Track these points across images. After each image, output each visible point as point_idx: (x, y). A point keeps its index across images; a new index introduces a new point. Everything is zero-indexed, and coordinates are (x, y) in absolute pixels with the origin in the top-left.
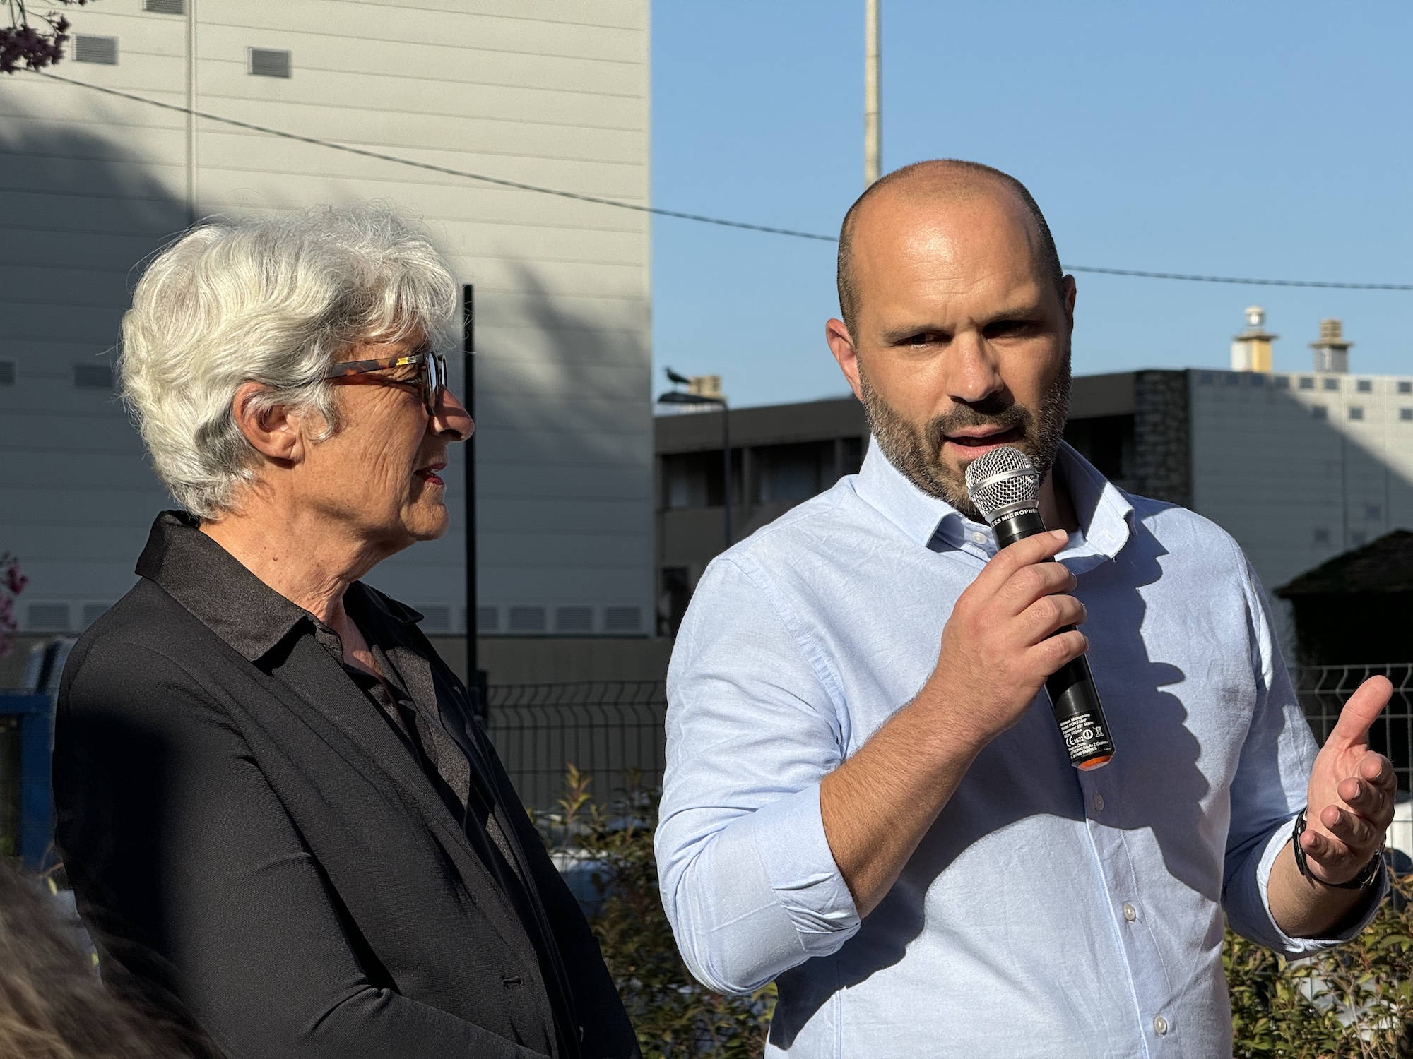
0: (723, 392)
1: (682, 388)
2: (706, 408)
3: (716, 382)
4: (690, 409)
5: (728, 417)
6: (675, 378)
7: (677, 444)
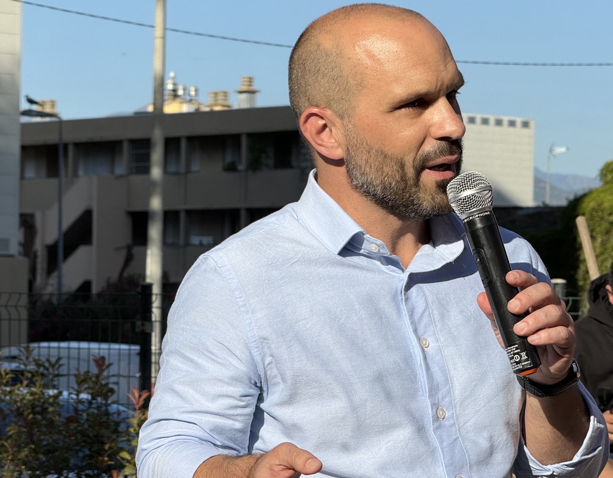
0: (57, 110)
1: (35, 108)
2: (47, 119)
3: (53, 104)
4: (38, 119)
5: (61, 124)
6: (31, 101)
7: (31, 141)
